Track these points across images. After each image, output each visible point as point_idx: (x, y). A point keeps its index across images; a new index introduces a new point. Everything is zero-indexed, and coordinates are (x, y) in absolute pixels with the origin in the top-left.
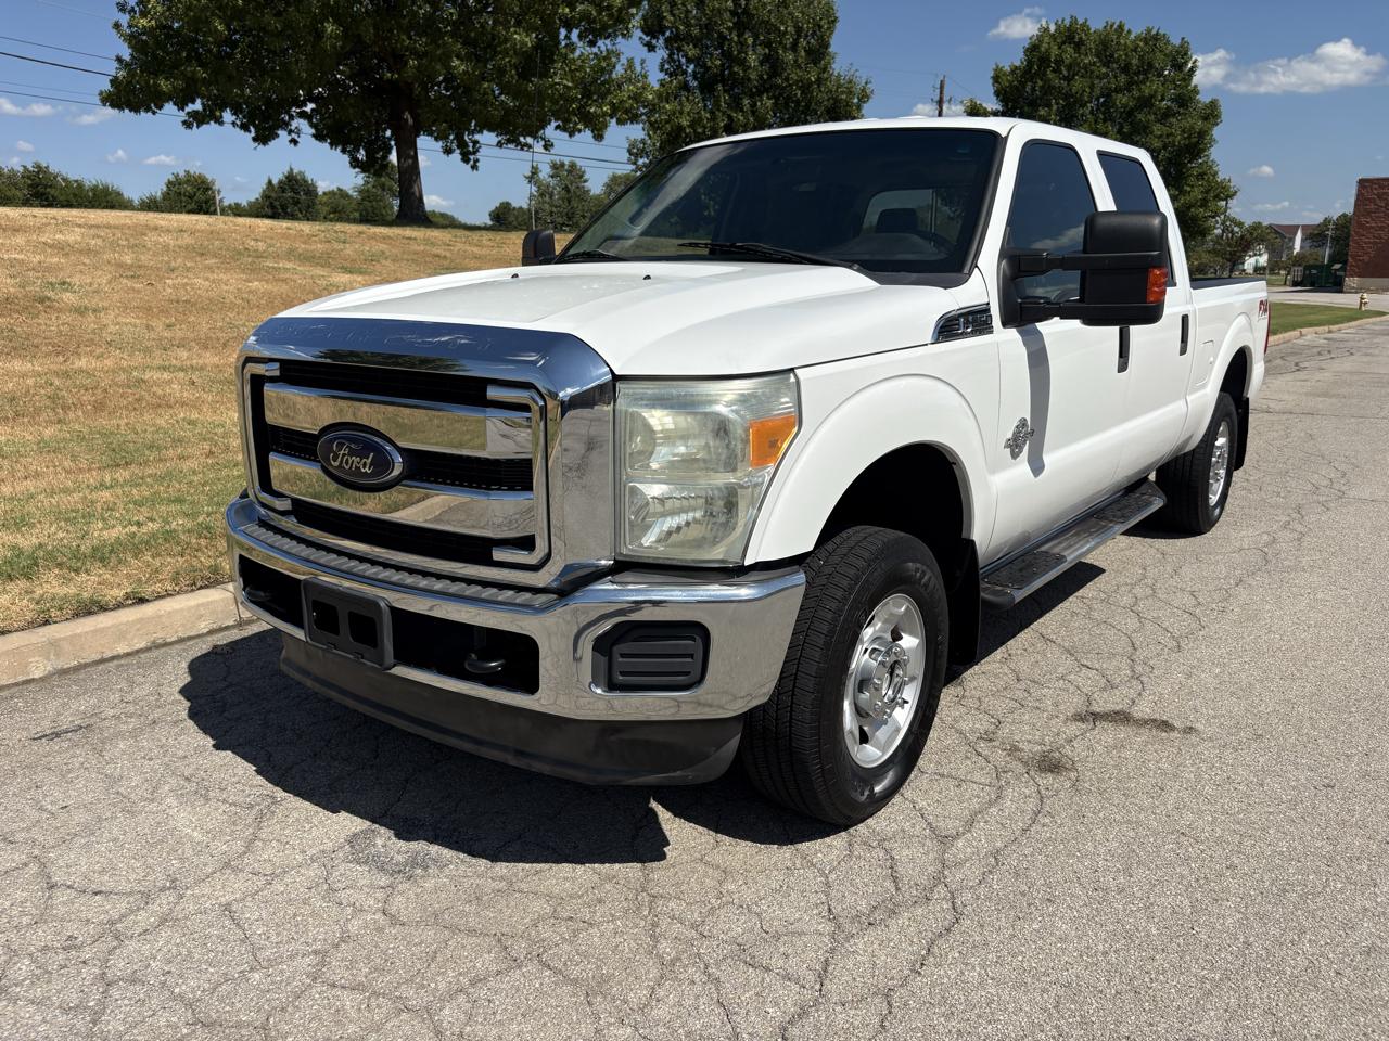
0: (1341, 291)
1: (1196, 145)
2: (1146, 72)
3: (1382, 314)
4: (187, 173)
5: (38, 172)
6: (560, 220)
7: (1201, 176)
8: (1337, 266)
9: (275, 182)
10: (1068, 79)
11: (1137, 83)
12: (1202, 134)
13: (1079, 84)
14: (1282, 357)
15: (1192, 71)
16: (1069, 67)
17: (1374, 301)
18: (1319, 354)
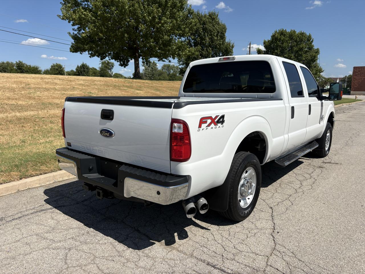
0: (350, 95)
1: (314, 59)
2: (301, 42)
3: (361, 100)
4: (56, 63)
5: (20, 63)
6: (150, 76)
7: (315, 67)
8: (349, 88)
9: (79, 66)
10: (282, 43)
11: (299, 44)
12: (315, 57)
13: (285, 44)
14: (339, 110)
15: (312, 41)
16: (283, 41)
17: (359, 97)
18: (348, 109)
